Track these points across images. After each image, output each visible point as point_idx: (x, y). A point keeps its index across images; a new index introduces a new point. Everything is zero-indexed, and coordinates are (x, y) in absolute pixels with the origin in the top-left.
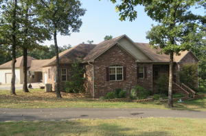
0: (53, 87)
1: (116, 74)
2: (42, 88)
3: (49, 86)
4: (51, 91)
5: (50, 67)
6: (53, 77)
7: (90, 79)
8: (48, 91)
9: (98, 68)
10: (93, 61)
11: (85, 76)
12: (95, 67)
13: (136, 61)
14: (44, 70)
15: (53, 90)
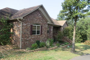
1: (36, 30)
9: (25, 25)
13: (48, 23)
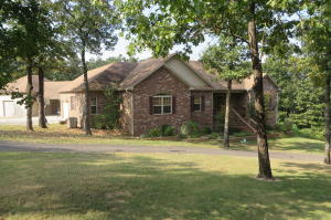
0: (79, 121)
1: (162, 106)
2: (63, 123)
3: (73, 121)
4: (77, 127)
6: (78, 108)
7: (128, 111)
8: (72, 127)
10: (132, 88)
11: (121, 108)
12: (134, 96)
13: (190, 89)
14: (63, 98)
15: (79, 125)
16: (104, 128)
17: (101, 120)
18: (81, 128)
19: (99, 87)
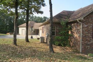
0: (45, 39)
3: (42, 38)
4: (44, 42)
5: (44, 26)
6: (45, 32)
7: (76, 35)
8: (41, 42)
9: (86, 26)
10: (82, 19)
11: (70, 33)
12: (83, 25)
14: (40, 28)
15: (45, 41)
16: (59, 45)
17: (58, 40)
18: (46, 43)
19: (57, 20)
